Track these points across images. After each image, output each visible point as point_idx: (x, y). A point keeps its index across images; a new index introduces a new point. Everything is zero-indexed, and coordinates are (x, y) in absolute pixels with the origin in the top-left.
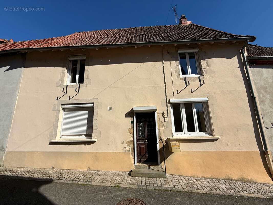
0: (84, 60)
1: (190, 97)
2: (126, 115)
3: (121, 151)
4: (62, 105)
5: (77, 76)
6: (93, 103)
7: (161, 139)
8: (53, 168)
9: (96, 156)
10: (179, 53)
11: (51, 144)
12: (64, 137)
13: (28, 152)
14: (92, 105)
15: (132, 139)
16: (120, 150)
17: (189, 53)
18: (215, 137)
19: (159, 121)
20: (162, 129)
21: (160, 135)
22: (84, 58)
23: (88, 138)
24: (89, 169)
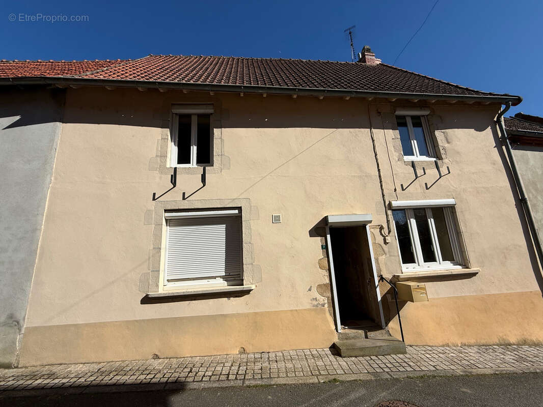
0: (207, 116)
1: (425, 198)
2: (310, 232)
3: (308, 306)
4: (166, 211)
5: (194, 150)
6: (240, 209)
7: (382, 278)
8: (156, 357)
9: (256, 322)
10: (396, 116)
11: (147, 300)
12: (172, 284)
13: (86, 325)
14: (236, 212)
15: (328, 281)
16: (306, 304)
17: (413, 117)
18: (473, 269)
19: (374, 243)
20: (382, 258)
21: (379, 270)
22: (209, 110)
23: (231, 283)
24: (243, 351)
